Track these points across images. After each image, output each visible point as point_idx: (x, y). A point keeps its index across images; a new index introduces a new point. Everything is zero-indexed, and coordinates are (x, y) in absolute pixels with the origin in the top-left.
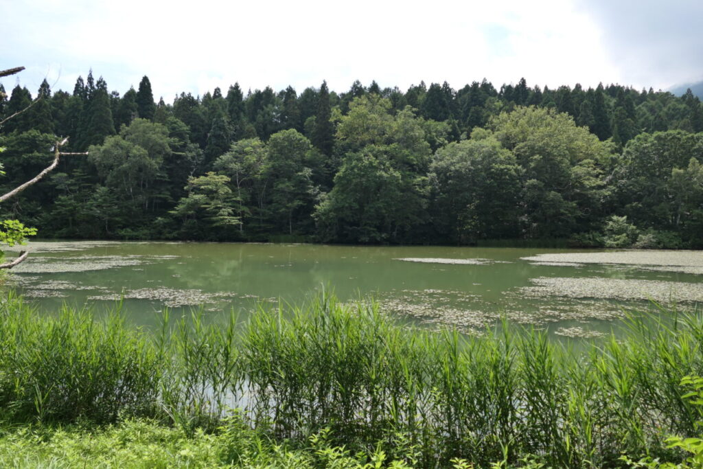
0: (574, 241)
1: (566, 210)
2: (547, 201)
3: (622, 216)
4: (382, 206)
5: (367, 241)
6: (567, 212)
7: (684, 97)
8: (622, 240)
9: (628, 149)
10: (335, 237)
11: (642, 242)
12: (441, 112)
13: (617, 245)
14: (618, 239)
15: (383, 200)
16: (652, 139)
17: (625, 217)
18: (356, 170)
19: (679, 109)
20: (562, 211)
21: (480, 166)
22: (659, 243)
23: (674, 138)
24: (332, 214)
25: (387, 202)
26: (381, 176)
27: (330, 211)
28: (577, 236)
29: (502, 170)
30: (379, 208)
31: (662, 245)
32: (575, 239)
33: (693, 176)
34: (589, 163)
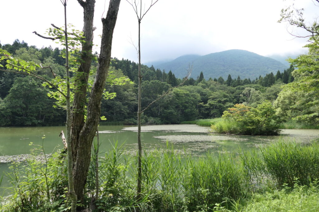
0: (126, 122)
1: (124, 109)
2: (116, 105)
4: (40, 106)
5: (30, 124)
6: (124, 110)
7: (151, 68)
8: (143, 121)
9: (142, 86)
10: (9, 123)
11: (150, 122)
12: (63, 61)
15: (40, 103)
16: (150, 83)
18: (25, 87)
19: (151, 72)
20: (122, 110)
22: (155, 122)
23: (157, 83)
24: (9, 110)
25: (42, 104)
26: (39, 91)
27: (7, 108)
28: (127, 120)
30: (38, 107)
31: (156, 123)
32: (126, 121)
33: (163, 97)
34: (131, 90)
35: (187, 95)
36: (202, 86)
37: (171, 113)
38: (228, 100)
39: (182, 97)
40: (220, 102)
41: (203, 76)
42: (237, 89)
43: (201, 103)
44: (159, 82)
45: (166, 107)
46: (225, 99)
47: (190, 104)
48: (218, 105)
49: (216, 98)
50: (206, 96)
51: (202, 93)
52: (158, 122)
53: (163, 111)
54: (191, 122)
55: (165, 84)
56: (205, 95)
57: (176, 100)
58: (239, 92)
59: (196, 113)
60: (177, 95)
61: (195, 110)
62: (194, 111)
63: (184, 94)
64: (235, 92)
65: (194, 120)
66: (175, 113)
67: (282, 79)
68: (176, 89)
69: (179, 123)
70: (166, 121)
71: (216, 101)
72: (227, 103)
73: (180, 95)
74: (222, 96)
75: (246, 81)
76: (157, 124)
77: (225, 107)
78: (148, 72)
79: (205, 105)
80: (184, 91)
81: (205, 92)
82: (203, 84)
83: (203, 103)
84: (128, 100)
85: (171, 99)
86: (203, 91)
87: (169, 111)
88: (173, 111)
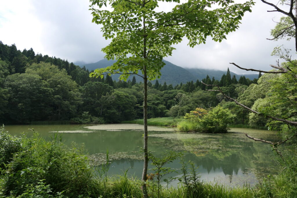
1: (72, 109)
2: (64, 105)
3: (87, 112)
9: (86, 86)
11: (95, 121)
13: (87, 122)
14: (87, 120)
16: (94, 84)
17: (88, 112)
20: (70, 109)
21: (35, 87)
29: (45, 90)
32: (72, 120)
33: (107, 98)
34: (77, 91)
35: (127, 97)
36: (136, 89)
37: (114, 113)
38: (160, 103)
39: (123, 98)
40: (153, 104)
41: (135, 80)
42: (165, 93)
43: (137, 105)
44: (102, 83)
45: (109, 108)
46: (158, 101)
47: (129, 105)
48: (152, 107)
49: (150, 101)
50: (140, 99)
51: (137, 95)
52: (102, 121)
53: (106, 111)
54: (131, 121)
55: (108, 86)
56: (140, 97)
57: (118, 101)
58: (167, 96)
59: (135, 114)
60: (118, 96)
61: (134, 110)
62: (133, 112)
63: (125, 96)
64: (164, 96)
65: (133, 120)
66: (117, 113)
67: (200, 87)
68: (117, 91)
69: (119, 122)
70: (108, 120)
71: (151, 103)
72: (160, 105)
73: (121, 97)
74: (155, 99)
75: (170, 86)
76: (101, 124)
77: (158, 108)
78: (82, 72)
79: (141, 106)
80: (124, 93)
81: (140, 94)
82: (137, 87)
83: (139, 104)
84: (74, 100)
85: (114, 100)
86: (138, 94)
87: (113, 111)
88: (115, 111)
